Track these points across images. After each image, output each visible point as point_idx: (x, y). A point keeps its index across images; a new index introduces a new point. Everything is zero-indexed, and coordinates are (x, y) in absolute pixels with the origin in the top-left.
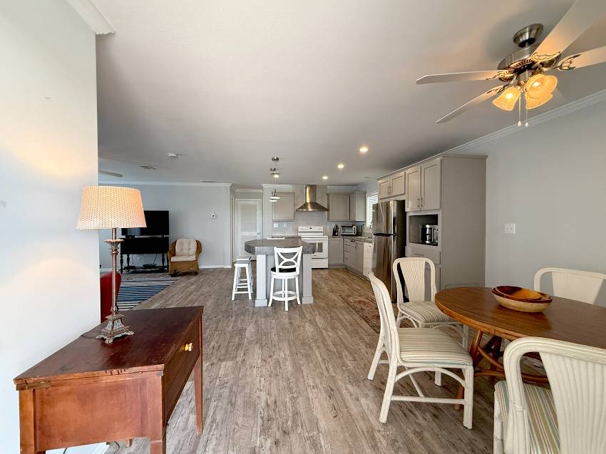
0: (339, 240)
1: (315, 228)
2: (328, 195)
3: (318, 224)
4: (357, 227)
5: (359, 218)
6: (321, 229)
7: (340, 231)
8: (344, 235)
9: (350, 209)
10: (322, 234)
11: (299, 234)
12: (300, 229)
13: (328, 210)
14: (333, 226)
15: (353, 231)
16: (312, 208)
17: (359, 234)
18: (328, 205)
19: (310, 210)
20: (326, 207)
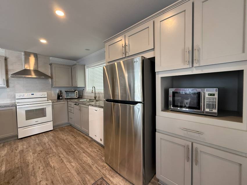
0: (62, 103)
1: (38, 94)
2: (51, 64)
3: (41, 90)
4: (79, 92)
5: (80, 84)
6: (45, 94)
7: (65, 95)
8: (68, 99)
9: (72, 77)
10: (46, 99)
11: (17, 101)
12: (18, 96)
13: (51, 77)
14: (57, 91)
15: (75, 95)
16: (36, 75)
17: (80, 97)
18: (52, 74)
19: (34, 76)
20: (50, 75)
